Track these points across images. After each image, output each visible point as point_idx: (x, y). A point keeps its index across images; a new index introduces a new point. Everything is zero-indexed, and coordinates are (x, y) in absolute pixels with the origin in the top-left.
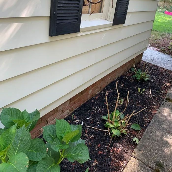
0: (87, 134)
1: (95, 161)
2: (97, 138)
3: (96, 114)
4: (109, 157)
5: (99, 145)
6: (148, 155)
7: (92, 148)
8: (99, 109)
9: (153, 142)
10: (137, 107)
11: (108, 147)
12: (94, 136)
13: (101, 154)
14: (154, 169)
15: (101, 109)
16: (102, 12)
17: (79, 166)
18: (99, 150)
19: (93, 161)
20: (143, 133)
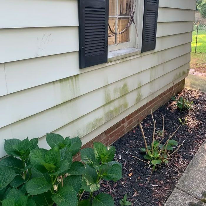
0: (126, 167)
1: (136, 193)
2: (137, 171)
3: (134, 147)
4: (150, 189)
5: (139, 178)
6: (193, 186)
7: (132, 180)
8: (137, 143)
9: (199, 173)
10: (179, 138)
11: (148, 179)
12: (133, 169)
13: (141, 186)
14: (200, 200)
15: (139, 142)
16: (129, 41)
17: (119, 197)
18: (139, 182)
19: (134, 192)
20: (188, 165)
